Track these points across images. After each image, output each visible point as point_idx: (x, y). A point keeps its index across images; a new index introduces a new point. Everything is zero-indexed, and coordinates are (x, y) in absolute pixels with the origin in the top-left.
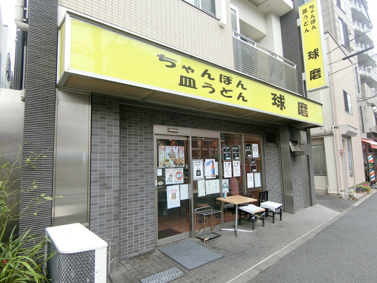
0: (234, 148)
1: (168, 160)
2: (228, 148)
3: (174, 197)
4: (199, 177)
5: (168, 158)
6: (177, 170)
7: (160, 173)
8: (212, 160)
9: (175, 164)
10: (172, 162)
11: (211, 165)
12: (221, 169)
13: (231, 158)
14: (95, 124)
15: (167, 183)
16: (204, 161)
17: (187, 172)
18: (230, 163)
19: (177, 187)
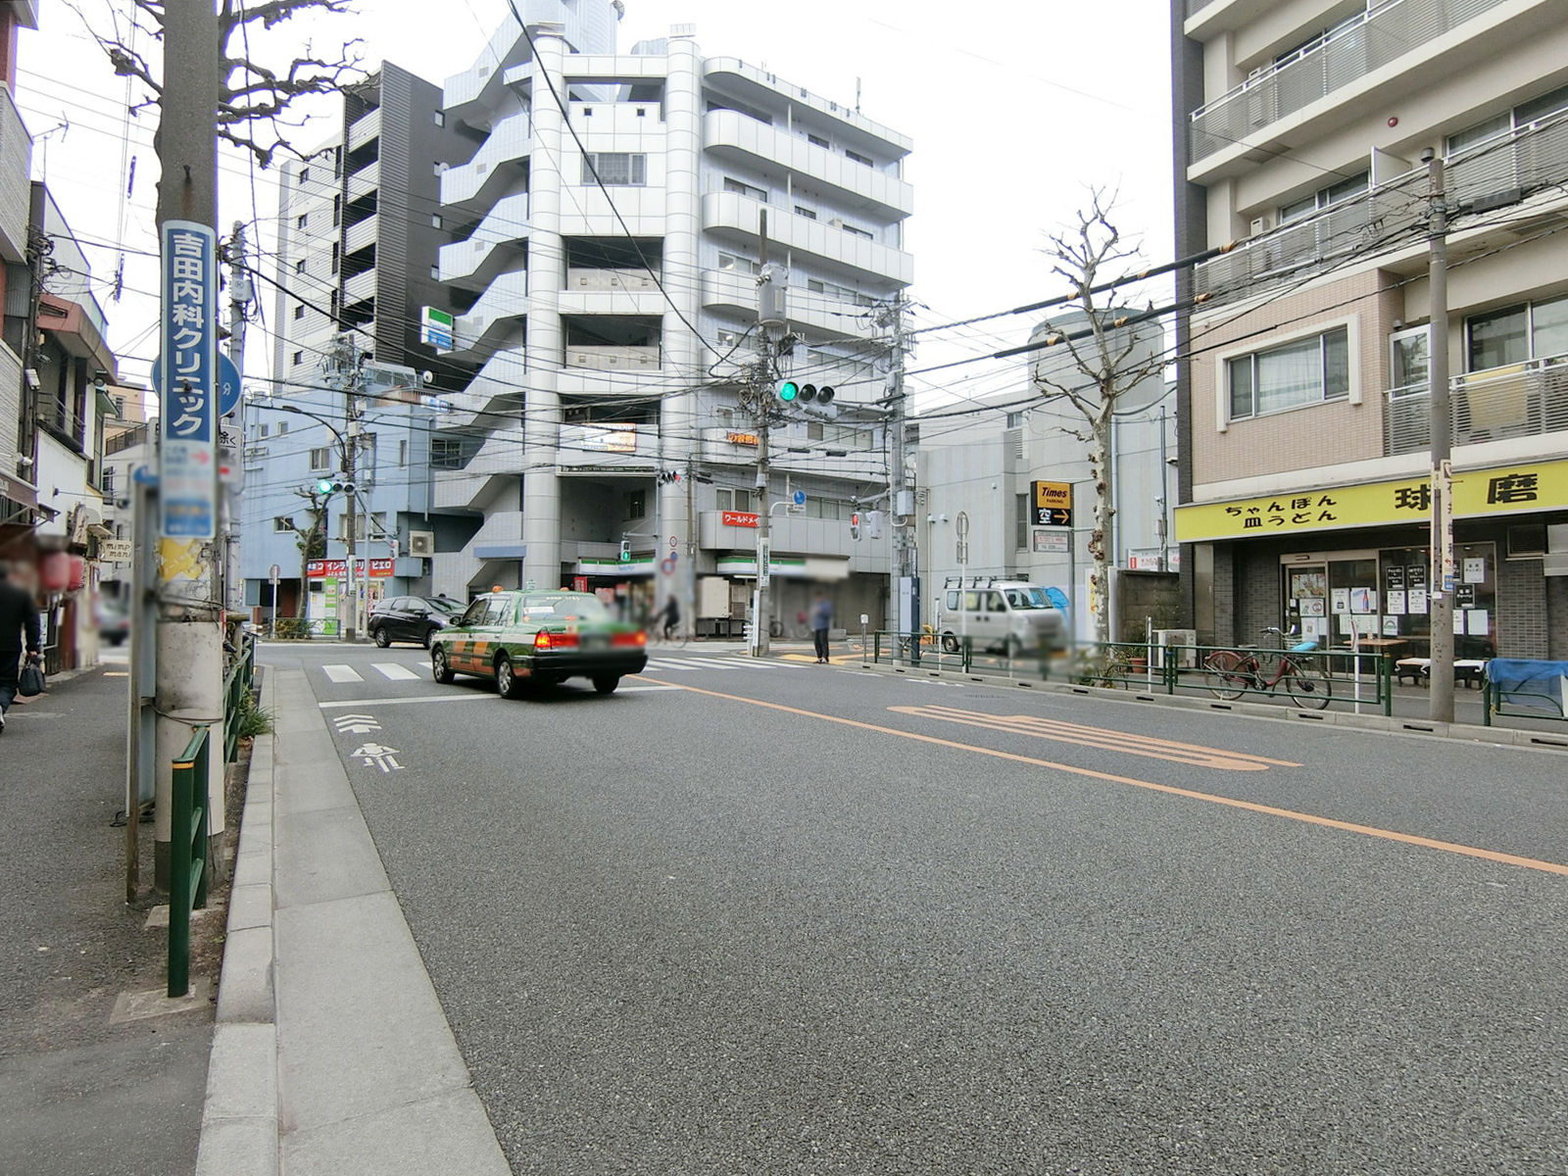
0: (1411, 571)
1: (1303, 590)
2: (1398, 571)
3: (1310, 629)
4: (1341, 610)
5: (1303, 587)
6: (1315, 601)
7: (1293, 603)
8: (1364, 589)
9: (1312, 593)
10: (1309, 593)
11: (1363, 595)
12: (1384, 600)
13: (1406, 586)
14: (1217, 565)
15: (1301, 615)
16: (1351, 590)
17: (1328, 603)
18: (1403, 593)
19: (1314, 620)
